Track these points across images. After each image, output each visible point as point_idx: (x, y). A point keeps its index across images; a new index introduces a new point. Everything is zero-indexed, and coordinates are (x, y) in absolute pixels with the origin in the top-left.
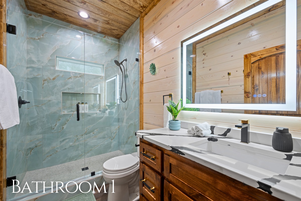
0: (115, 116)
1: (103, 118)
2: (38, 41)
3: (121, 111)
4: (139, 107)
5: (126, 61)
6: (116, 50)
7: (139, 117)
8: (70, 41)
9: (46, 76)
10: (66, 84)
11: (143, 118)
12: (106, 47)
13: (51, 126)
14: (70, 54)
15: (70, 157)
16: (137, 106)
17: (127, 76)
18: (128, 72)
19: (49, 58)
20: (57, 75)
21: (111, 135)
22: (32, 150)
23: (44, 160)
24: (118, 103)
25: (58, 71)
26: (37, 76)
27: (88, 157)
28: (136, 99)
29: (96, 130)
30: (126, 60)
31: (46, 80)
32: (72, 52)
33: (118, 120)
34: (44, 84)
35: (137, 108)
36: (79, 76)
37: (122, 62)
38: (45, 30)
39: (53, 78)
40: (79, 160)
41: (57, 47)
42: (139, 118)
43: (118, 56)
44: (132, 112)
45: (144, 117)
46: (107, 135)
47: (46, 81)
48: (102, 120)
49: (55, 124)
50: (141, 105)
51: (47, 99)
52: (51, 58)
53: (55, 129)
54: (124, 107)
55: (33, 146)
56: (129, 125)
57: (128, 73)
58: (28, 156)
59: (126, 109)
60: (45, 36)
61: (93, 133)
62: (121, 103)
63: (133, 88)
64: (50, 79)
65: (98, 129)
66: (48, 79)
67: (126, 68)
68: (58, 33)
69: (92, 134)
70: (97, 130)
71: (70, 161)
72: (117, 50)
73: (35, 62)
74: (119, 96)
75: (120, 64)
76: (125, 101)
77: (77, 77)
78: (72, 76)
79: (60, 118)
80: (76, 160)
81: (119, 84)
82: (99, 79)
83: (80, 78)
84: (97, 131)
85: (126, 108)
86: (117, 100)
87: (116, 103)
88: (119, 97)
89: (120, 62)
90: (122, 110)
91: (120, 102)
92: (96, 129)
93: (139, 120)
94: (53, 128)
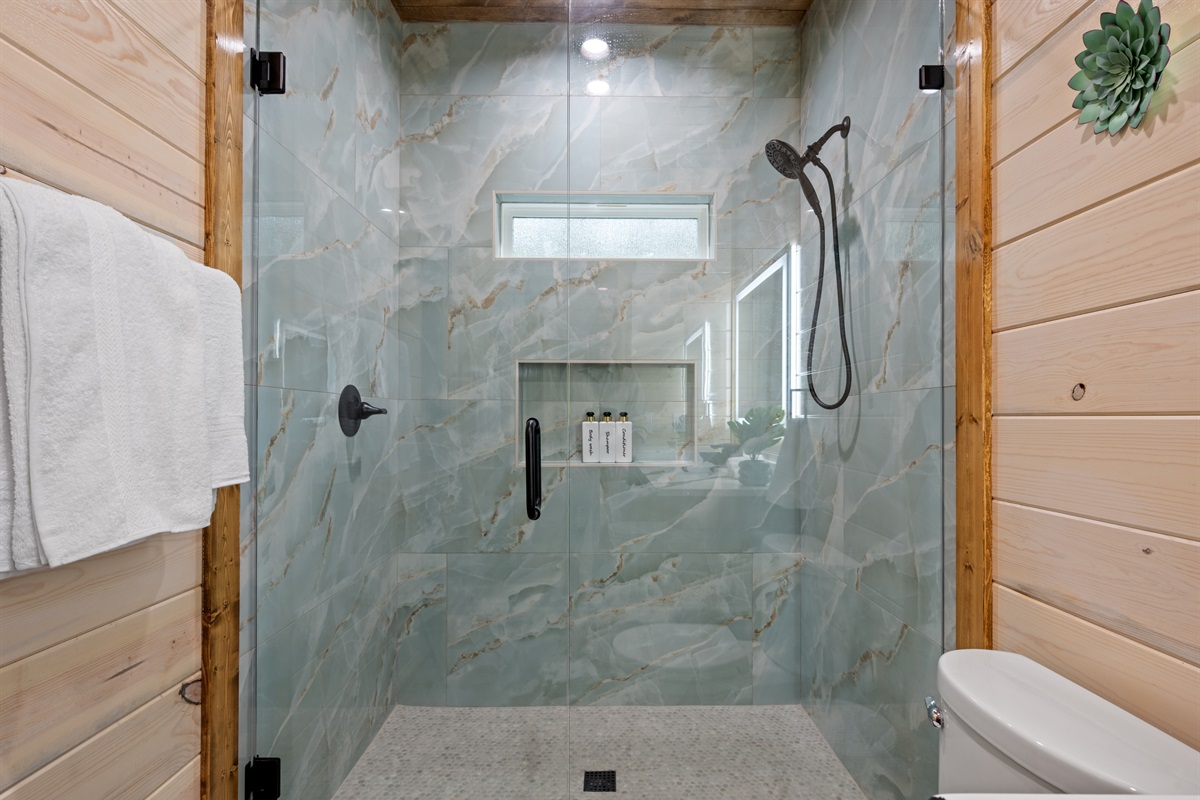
0: (779, 494)
1: (705, 498)
2: (435, 141)
3: (814, 461)
4: (950, 446)
5: (845, 136)
6: (783, 95)
7: (951, 521)
8: (549, 110)
9: (461, 293)
10: (533, 324)
11: (989, 537)
12: (724, 91)
13: (476, 520)
14: (552, 171)
15: (550, 682)
16: (934, 436)
17: (853, 230)
18: (862, 198)
19: (472, 209)
20: (500, 284)
21: (753, 604)
22: (413, 618)
23: (452, 672)
24: (797, 413)
25: (503, 261)
26: (429, 296)
27: (629, 704)
28: (919, 385)
29: (671, 561)
30: (844, 129)
31: (459, 312)
32: (559, 162)
33: (799, 521)
34: (452, 328)
35: (935, 455)
36: (588, 277)
37: (814, 149)
38: (456, 89)
39: (486, 297)
40: (586, 708)
41: (500, 153)
42: (951, 535)
43: (798, 127)
44: (893, 480)
45: (999, 534)
46: (728, 599)
47: (461, 317)
48: (701, 509)
49: (491, 513)
50: (974, 433)
51: (464, 398)
52: (476, 208)
53: (490, 536)
54: (831, 439)
55: (414, 599)
56: (865, 568)
57: (856, 209)
58: (400, 640)
59: (846, 456)
60: (457, 113)
61: (655, 580)
62: (809, 416)
63: (893, 307)
64: (474, 306)
65: (678, 560)
66: (468, 305)
67: (847, 178)
68: (504, 84)
69: (647, 580)
70: (674, 565)
71: (547, 704)
72: (792, 90)
73: (426, 238)
74: (802, 371)
75: (803, 161)
76: (836, 402)
77: (581, 282)
78: (560, 281)
79: (511, 488)
80: (573, 703)
81: (804, 295)
82: (687, 278)
83: (593, 284)
84: (675, 570)
85: (845, 447)
86: (790, 392)
87: (780, 416)
88: (803, 377)
89: (802, 151)
90: (818, 460)
91: (805, 410)
92: (668, 557)
93: (951, 547)
94: (484, 529)
